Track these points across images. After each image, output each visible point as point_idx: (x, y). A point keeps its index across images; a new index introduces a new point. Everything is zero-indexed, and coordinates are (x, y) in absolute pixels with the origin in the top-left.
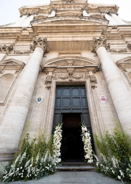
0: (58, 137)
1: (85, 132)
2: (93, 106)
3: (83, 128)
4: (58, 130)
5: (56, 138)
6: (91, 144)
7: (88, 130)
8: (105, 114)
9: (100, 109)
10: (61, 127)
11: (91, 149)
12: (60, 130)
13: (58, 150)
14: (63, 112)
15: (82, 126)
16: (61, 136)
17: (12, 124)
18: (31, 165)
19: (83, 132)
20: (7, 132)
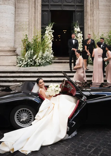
0: (50, 37)
1: (78, 32)
2: (91, 4)
3: (76, 29)
4: (49, 30)
5: (48, 38)
6: (82, 44)
7: (81, 31)
8: (102, 13)
9: (98, 7)
10: (52, 27)
11: (81, 48)
12: (51, 30)
13: (50, 48)
14: (52, 9)
15: (75, 26)
16: (53, 36)
17: (6, 26)
18: (38, 58)
19: (75, 33)
20: (5, 34)
